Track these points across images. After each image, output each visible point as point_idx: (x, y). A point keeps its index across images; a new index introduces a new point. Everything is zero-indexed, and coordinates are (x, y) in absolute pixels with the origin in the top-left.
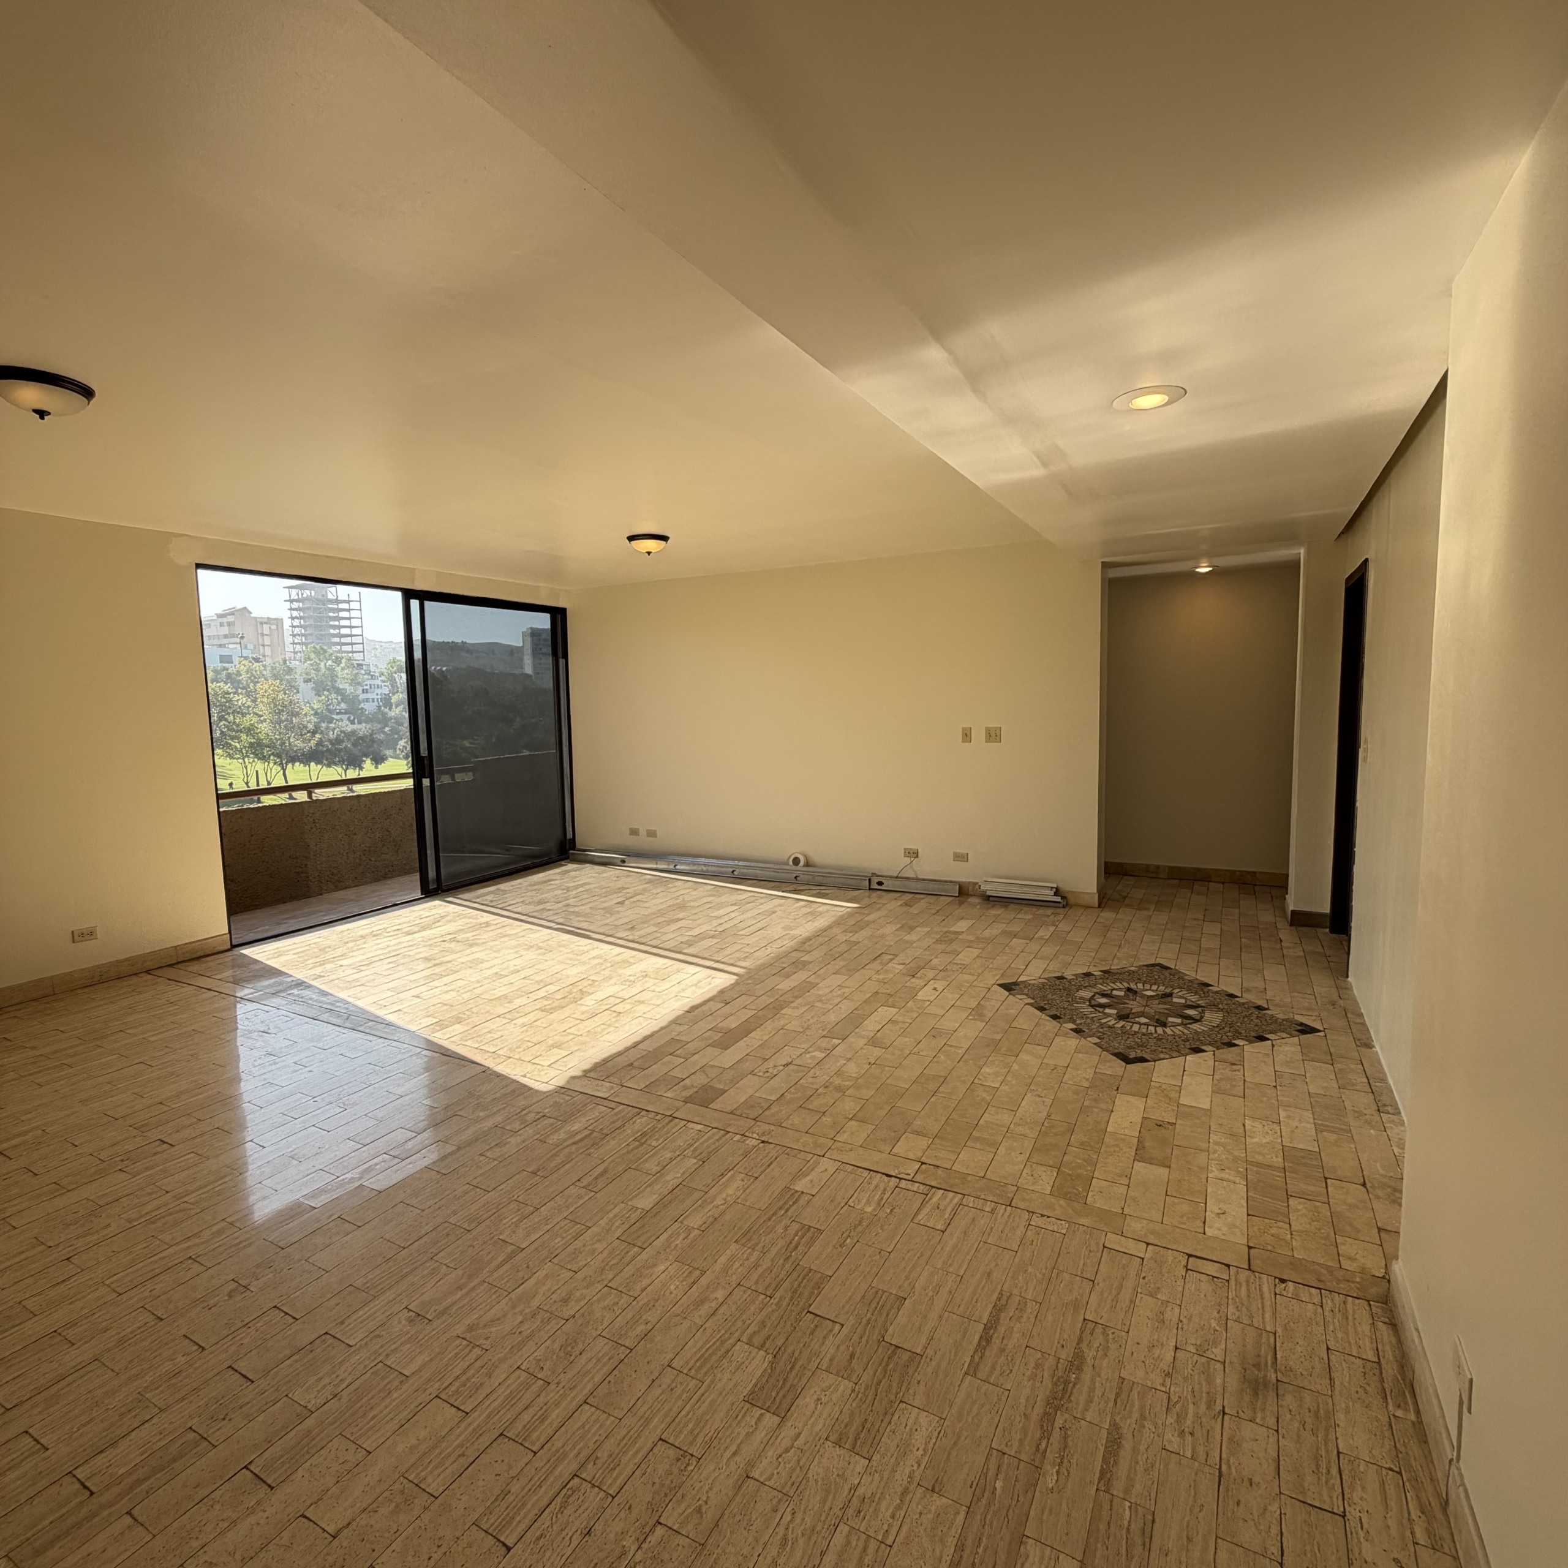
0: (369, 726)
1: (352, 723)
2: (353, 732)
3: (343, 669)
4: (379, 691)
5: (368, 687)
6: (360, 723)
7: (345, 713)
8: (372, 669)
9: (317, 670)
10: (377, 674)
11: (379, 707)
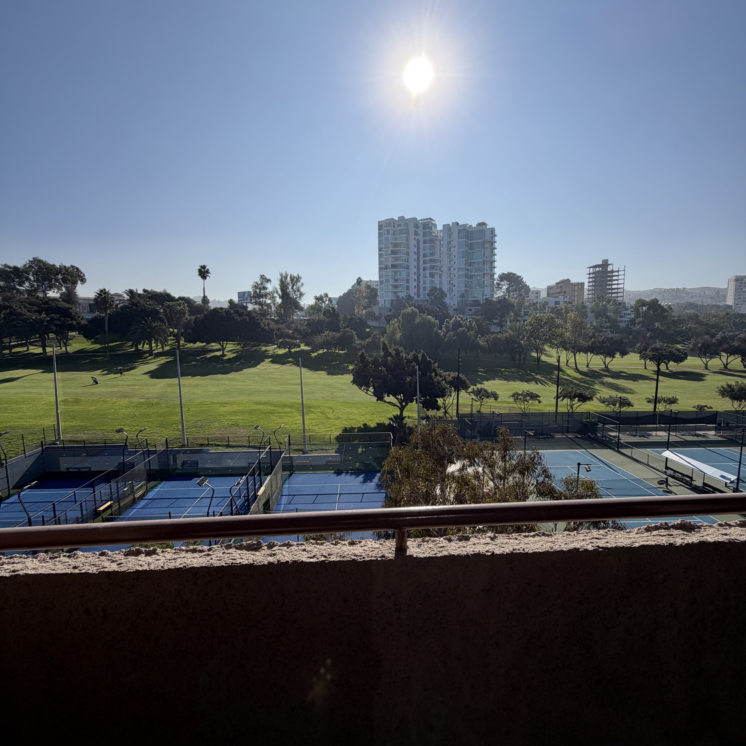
0: (621, 335)
1: (612, 333)
2: (612, 338)
3: (611, 305)
4: (629, 317)
5: (623, 315)
6: (616, 333)
7: (609, 328)
8: (627, 305)
9: (598, 306)
10: (629, 308)
11: (628, 325)
